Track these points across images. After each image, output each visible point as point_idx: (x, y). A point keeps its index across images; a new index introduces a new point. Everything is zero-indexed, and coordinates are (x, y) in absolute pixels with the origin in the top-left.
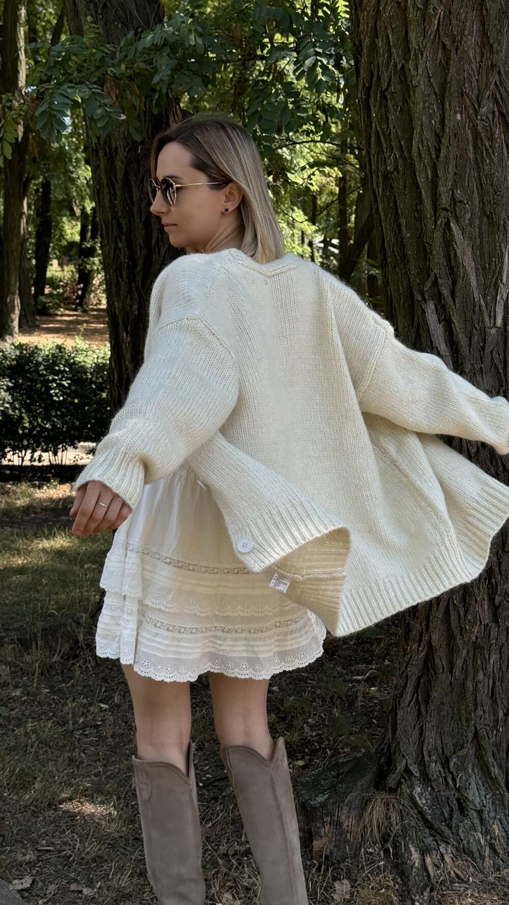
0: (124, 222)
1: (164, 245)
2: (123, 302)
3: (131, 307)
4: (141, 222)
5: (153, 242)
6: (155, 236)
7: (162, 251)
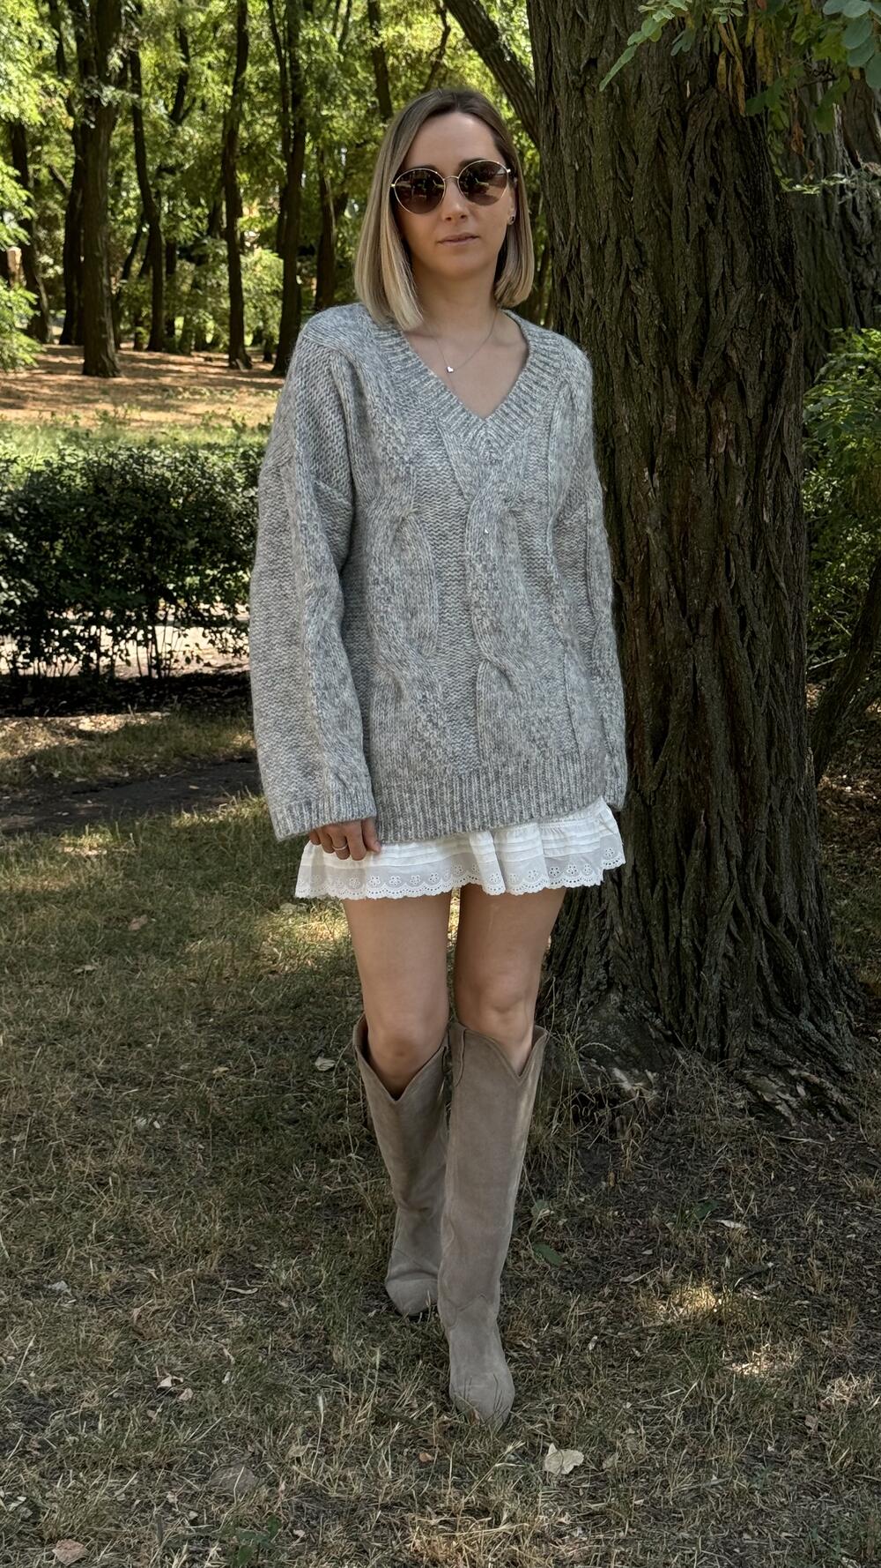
0: (649, 243)
1: (737, 289)
2: (641, 406)
3: (660, 417)
4: (688, 241)
5: (714, 284)
6: (717, 272)
7: (732, 303)
